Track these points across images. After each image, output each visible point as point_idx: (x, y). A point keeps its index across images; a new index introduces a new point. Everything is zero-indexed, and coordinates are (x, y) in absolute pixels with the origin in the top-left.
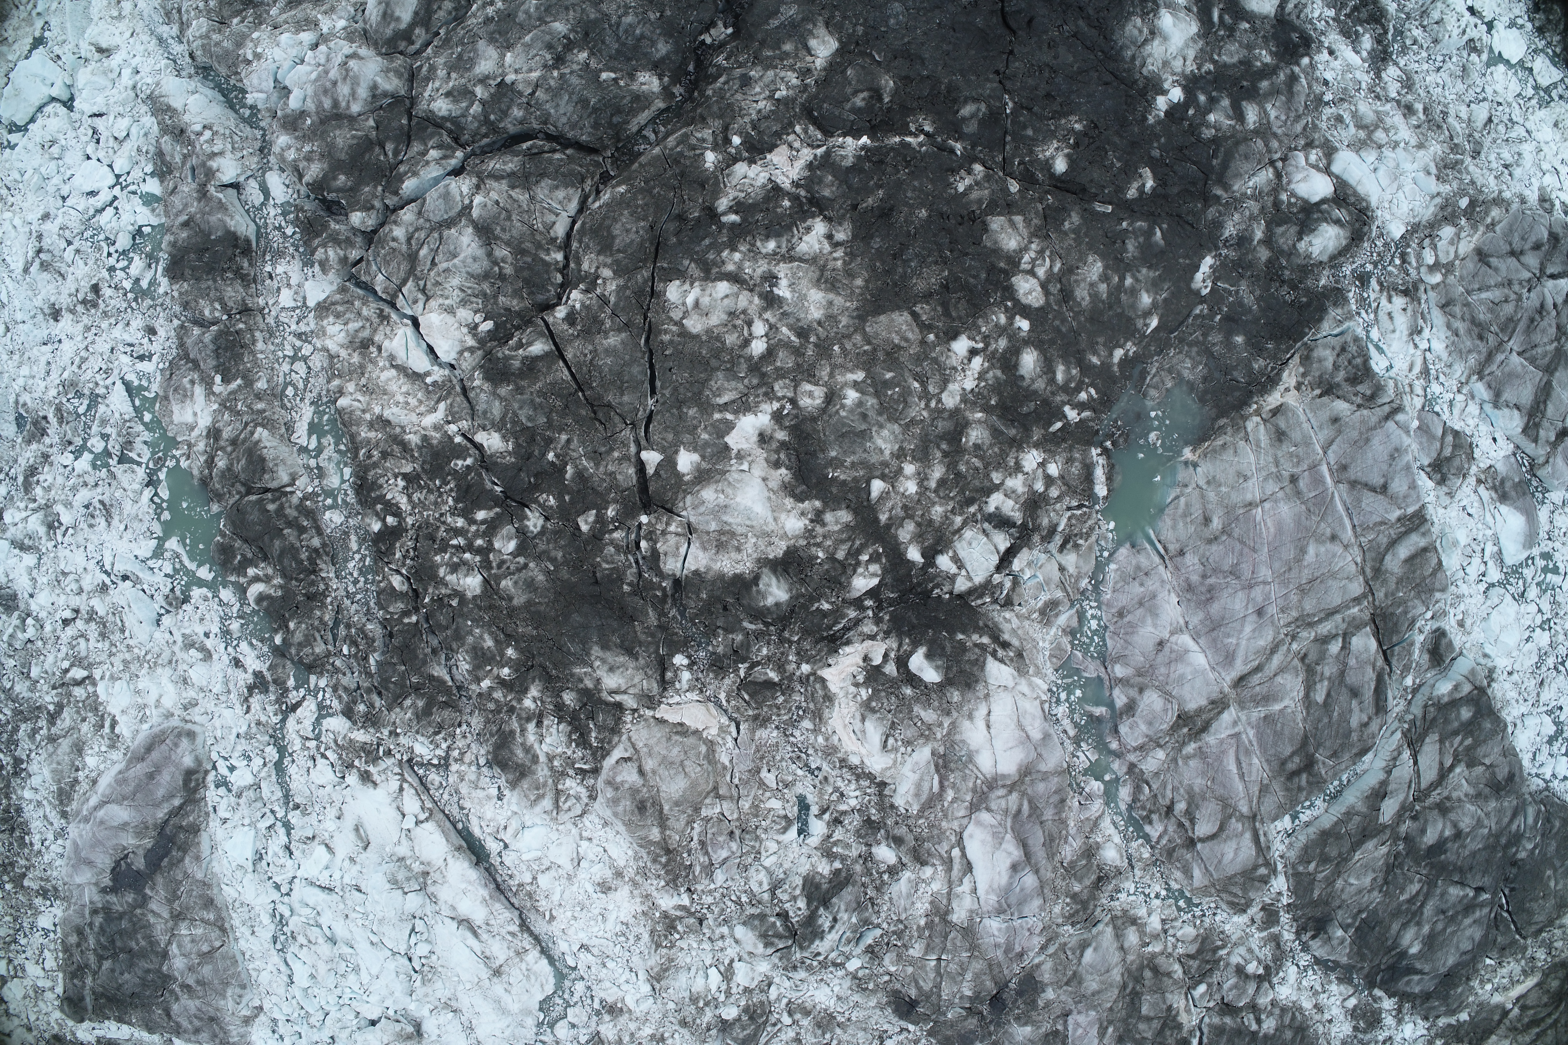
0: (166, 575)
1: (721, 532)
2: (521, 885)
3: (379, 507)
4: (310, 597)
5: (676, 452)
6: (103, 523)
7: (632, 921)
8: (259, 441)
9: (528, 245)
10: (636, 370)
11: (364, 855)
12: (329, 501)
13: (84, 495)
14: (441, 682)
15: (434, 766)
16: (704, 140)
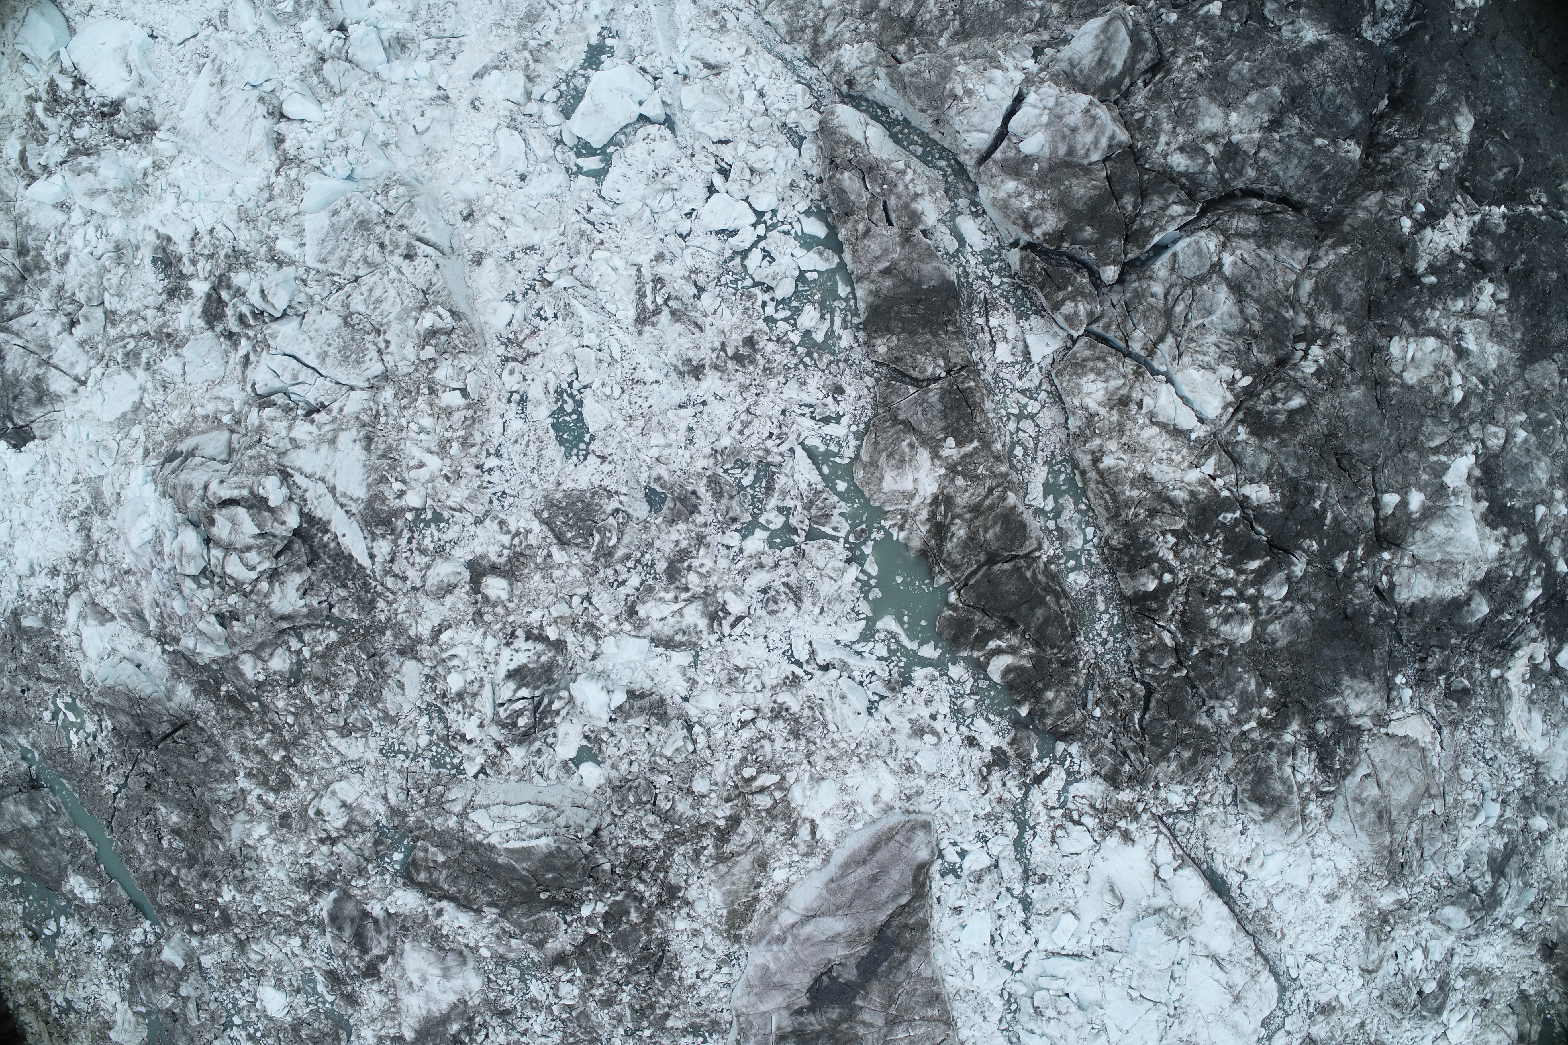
0: (878, 658)
1: (1443, 562)
2: (1256, 911)
3: (1155, 566)
4: (1065, 664)
5: (1406, 493)
6: (791, 608)
7: (1349, 923)
8: (1015, 506)
9: (1272, 303)
10: (1375, 420)
11: (1119, 913)
12: (1072, 563)
13: (759, 579)
14: (1205, 730)
15: (1183, 813)
16: (1396, 206)
